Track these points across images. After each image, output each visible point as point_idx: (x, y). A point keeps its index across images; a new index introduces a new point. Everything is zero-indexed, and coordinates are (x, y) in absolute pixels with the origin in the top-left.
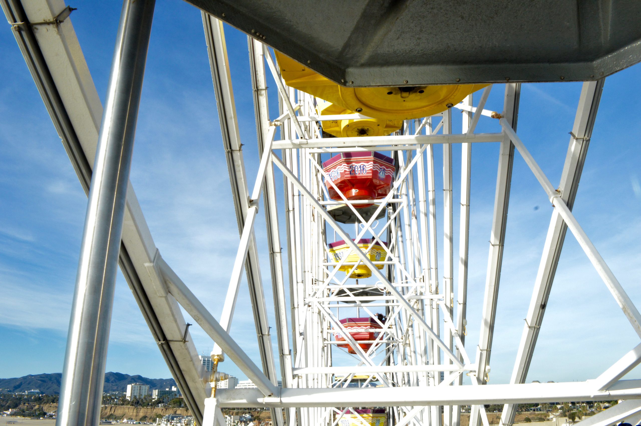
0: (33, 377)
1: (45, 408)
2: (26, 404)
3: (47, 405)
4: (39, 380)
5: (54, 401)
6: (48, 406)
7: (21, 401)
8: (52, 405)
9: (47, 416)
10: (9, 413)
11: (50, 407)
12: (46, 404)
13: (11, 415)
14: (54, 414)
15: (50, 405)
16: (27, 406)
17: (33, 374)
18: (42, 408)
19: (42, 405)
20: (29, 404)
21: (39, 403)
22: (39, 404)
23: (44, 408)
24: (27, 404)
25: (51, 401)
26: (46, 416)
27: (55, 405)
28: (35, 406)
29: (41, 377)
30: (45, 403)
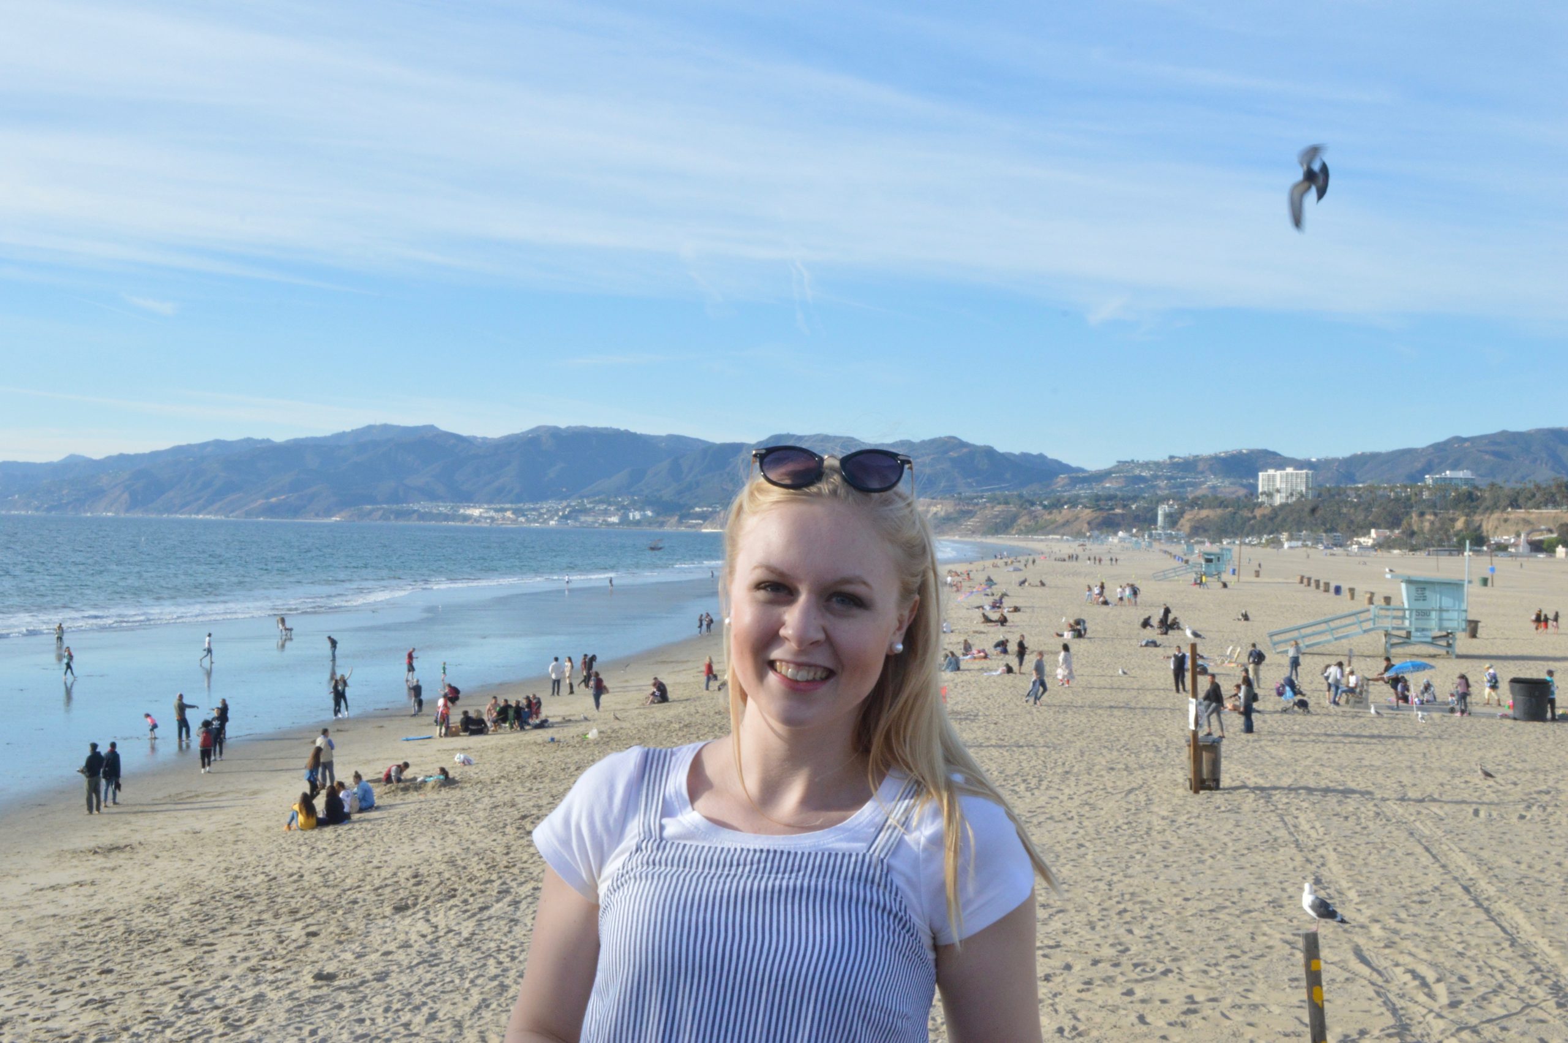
0: (1467, 444)
1: (1489, 523)
2: (1429, 517)
3: (1496, 515)
4: (1486, 452)
5: (1516, 500)
6: (1499, 519)
7: (1412, 507)
8: (1512, 516)
9: (1488, 546)
10: (1370, 542)
11: (1506, 520)
12: (1492, 513)
13: (1378, 546)
14: (1512, 541)
15: (1505, 516)
16: (1432, 523)
17: (1465, 434)
18: (1480, 526)
19: (1477, 518)
20: (1436, 514)
21: (1467, 511)
22: (1467, 515)
23: (1484, 527)
24: (1430, 514)
25: (1508, 502)
26: (1485, 548)
27: (1523, 516)
28: (1453, 520)
29: (1495, 443)
30: (1487, 509)
